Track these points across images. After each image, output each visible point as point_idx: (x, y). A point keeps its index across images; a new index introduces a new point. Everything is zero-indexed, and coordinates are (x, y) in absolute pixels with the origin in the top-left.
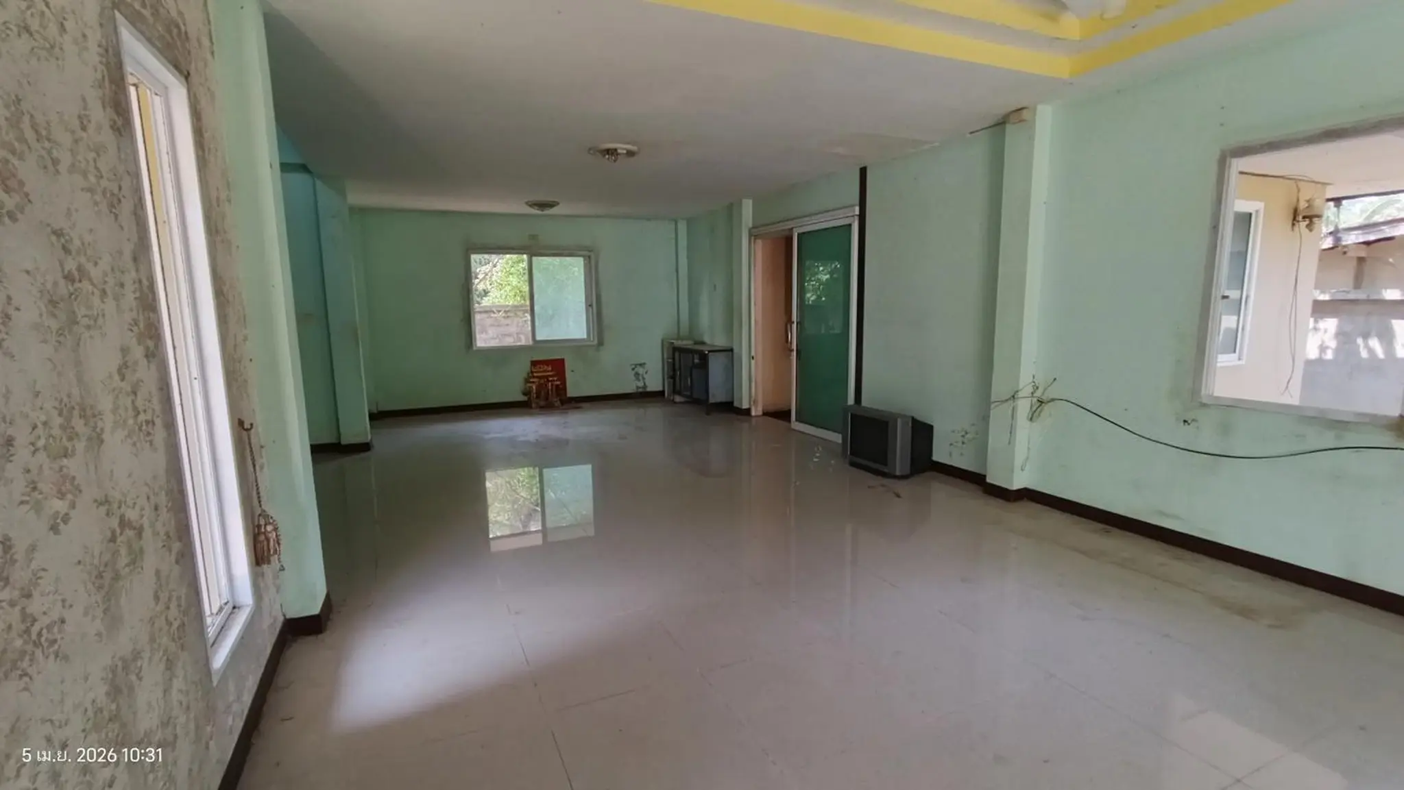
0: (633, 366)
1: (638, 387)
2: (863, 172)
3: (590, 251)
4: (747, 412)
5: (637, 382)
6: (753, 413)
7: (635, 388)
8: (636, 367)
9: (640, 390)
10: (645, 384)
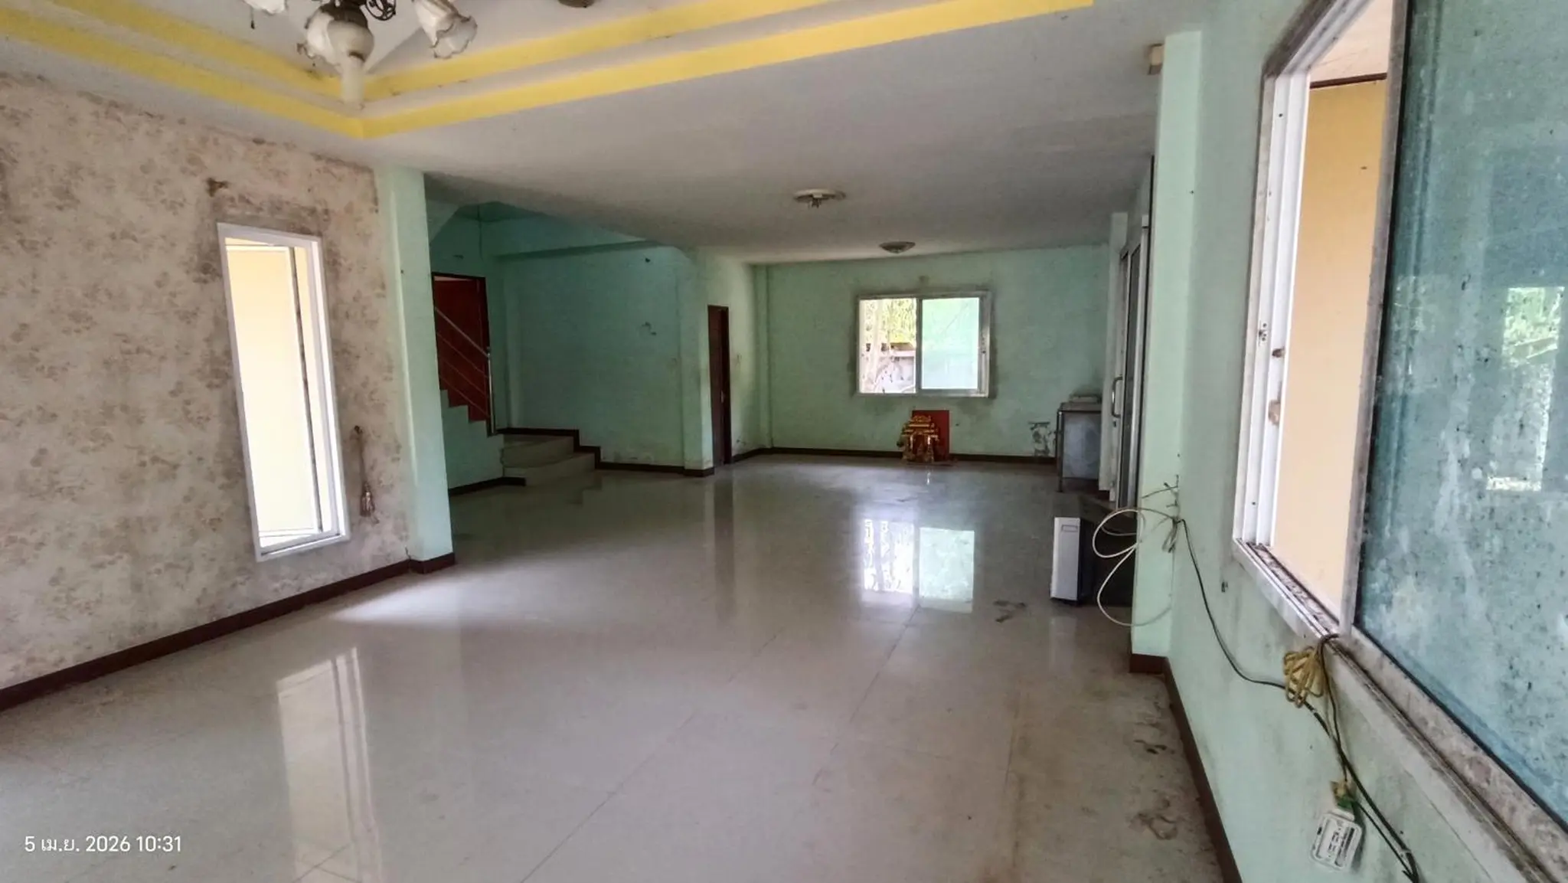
0: (1032, 425)
1: (1037, 451)
3: (987, 289)
5: (1037, 445)
7: (1033, 451)
8: (1036, 426)
9: (1040, 454)
10: (1046, 447)
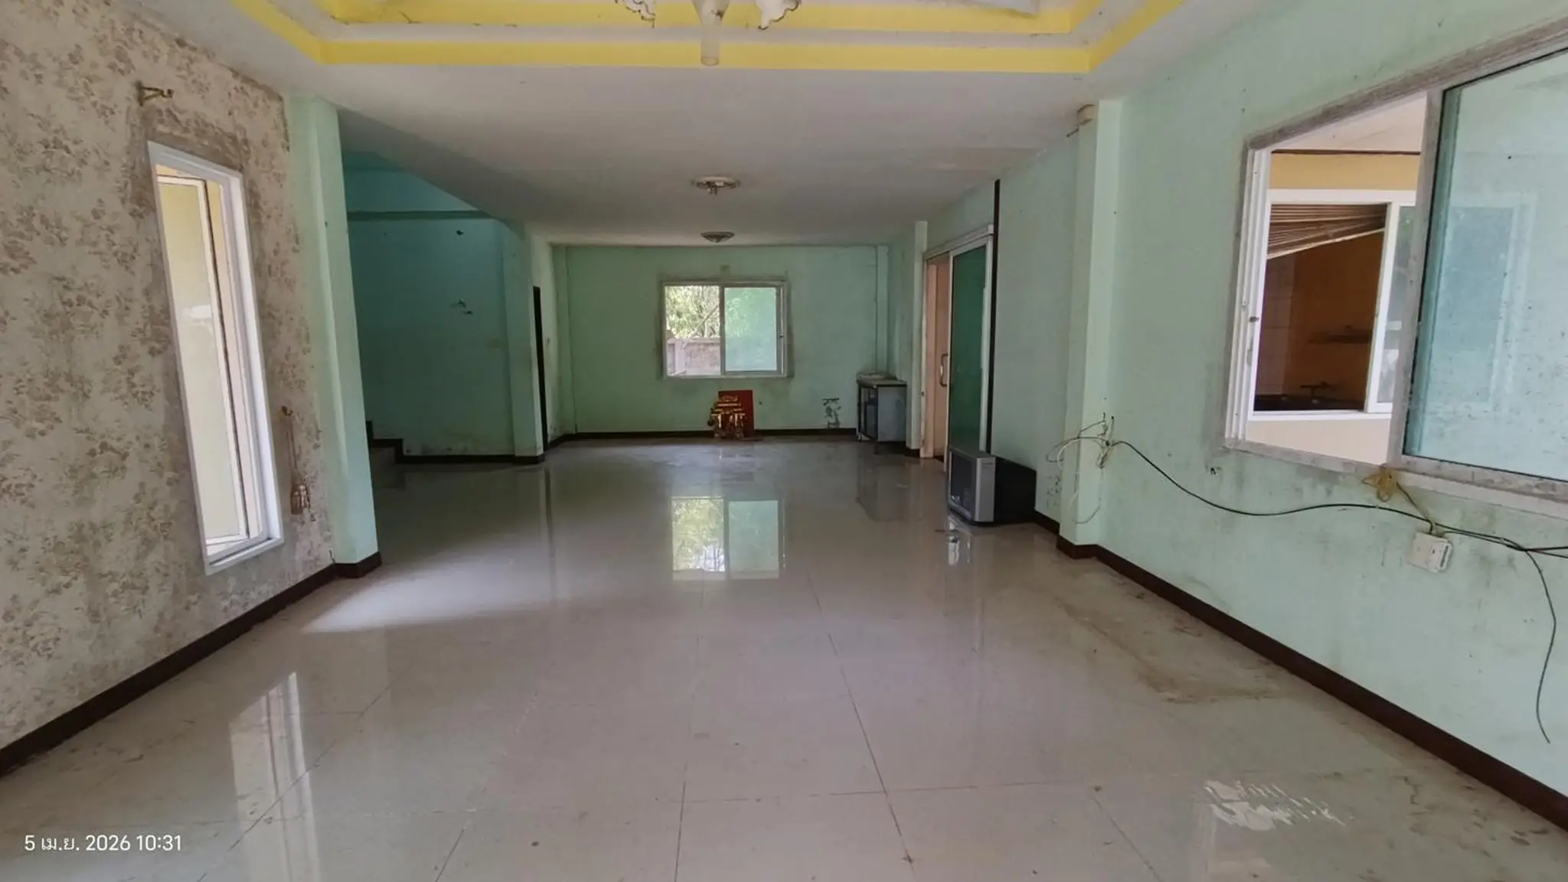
0: (825, 401)
1: (829, 423)
2: (997, 183)
3: (783, 281)
4: (916, 453)
5: (829, 418)
6: (922, 455)
7: (826, 424)
8: (828, 402)
9: (832, 427)
10: (837, 420)
